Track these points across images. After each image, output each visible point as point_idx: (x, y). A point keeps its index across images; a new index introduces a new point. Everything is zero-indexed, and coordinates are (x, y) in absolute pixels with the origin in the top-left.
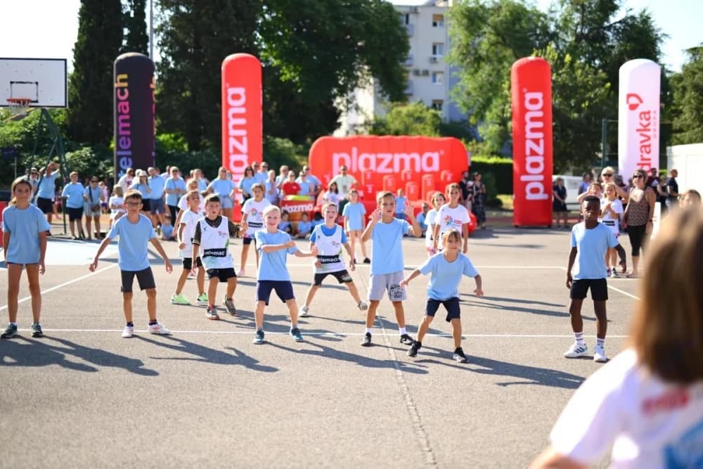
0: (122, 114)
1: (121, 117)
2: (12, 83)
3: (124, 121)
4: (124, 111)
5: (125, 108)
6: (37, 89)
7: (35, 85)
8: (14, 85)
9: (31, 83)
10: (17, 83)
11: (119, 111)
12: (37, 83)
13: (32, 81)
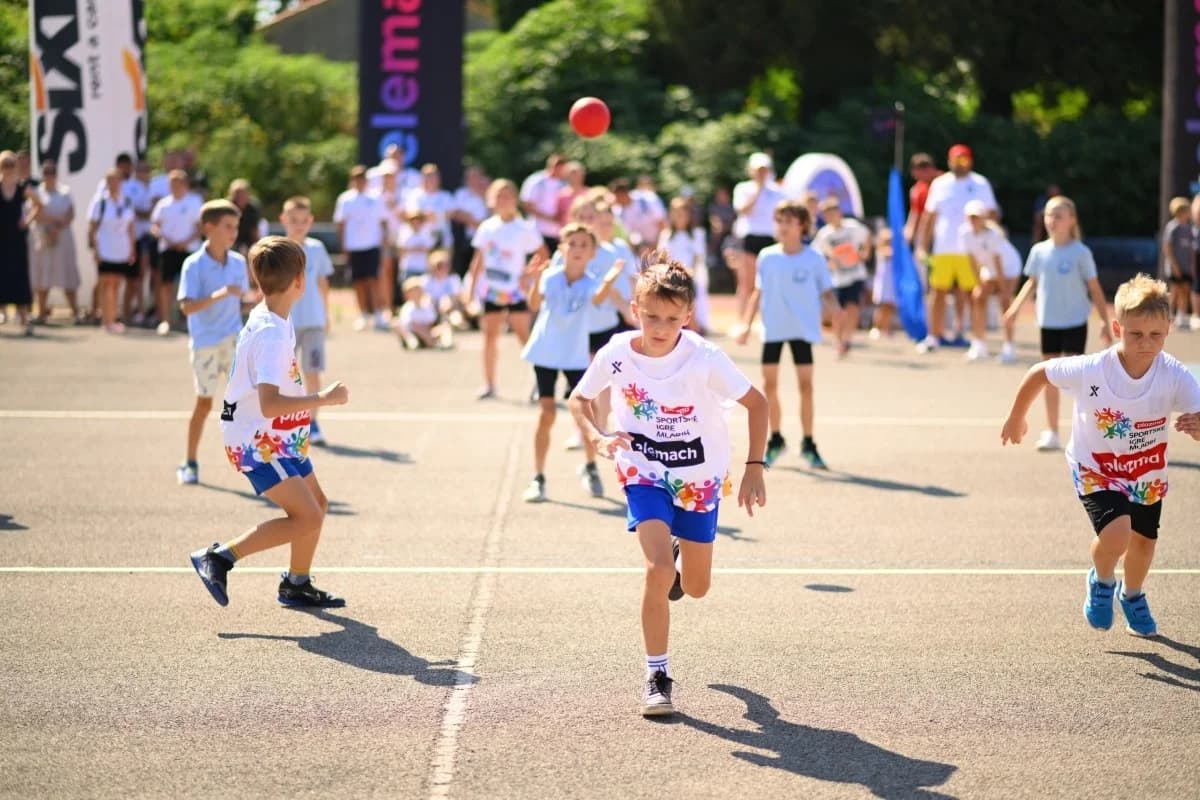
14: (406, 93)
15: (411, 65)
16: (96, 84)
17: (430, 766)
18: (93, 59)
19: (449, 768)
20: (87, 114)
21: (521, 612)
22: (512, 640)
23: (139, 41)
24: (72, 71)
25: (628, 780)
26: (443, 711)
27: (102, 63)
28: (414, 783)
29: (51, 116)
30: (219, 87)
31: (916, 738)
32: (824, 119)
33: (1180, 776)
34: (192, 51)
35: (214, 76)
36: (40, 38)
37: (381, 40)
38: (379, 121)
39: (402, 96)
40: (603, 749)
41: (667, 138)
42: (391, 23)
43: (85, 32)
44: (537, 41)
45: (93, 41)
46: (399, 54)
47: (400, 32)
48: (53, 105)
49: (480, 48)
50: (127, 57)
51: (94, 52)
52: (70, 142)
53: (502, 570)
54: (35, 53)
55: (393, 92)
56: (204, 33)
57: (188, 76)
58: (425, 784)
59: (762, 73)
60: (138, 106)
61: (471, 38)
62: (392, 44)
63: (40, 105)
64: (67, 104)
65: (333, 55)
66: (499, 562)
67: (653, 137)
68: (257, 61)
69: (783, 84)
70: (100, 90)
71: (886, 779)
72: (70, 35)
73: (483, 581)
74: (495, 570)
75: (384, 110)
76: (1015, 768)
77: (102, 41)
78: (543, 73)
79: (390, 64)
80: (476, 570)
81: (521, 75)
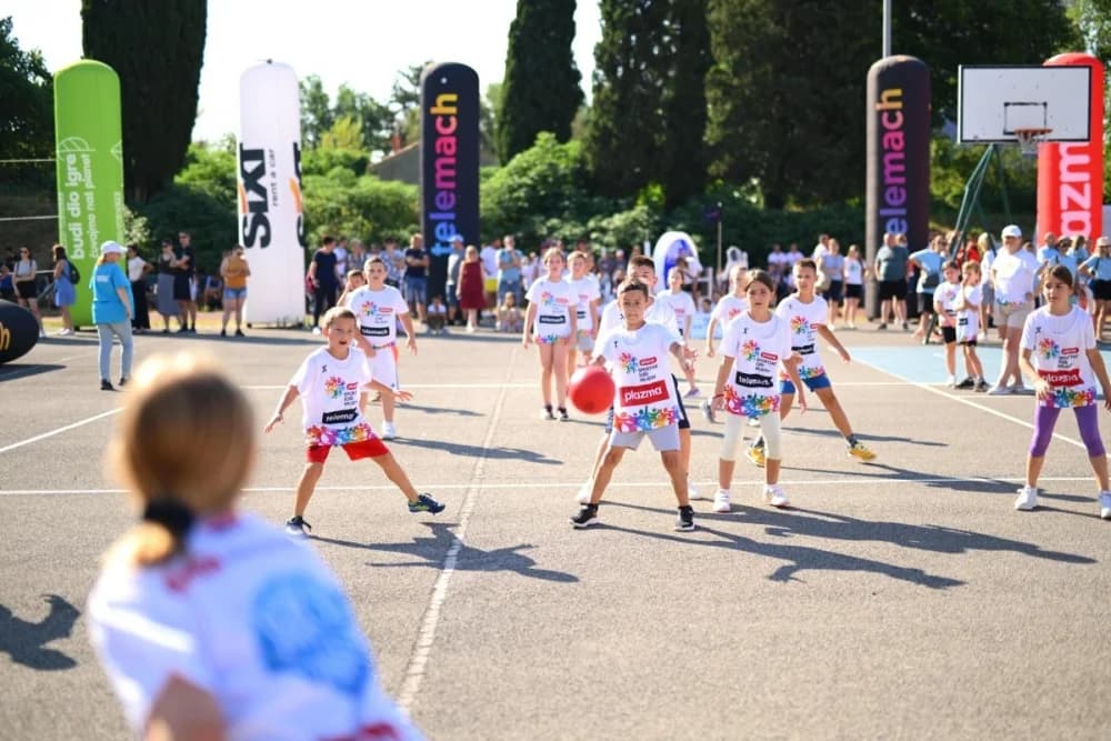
0: (891, 150)
1: (889, 157)
2: (1007, 104)
3: (893, 162)
4: (895, 147)
5: (897, 141)
6: (1045, 114)
7: (1042, 107)
8: (1010, 107)
9: (1036, 104)
10: (1015, 104)
11: (886, 146)
12: (1045, 104)
13: (1037, 101)
14: (449, 200)
15: (452, 185)
16: (275, 199)
17: (419, 632)
18: (273, 185)
19: (431, 635)
20: (270, 215)
21: (491, 516)
22: (483, 536)
23: (298, 174)
24: (262, 191)
25: (546, 641)
26: (433, 590)
27: (278, 187)
28: (408, 645)
29: (250, 216)
30: (345, 198)
31: (732, 605)
32: (678, 211)
33: (901, 632)
34: (332, 179)
35: (344, 193)
36: (244, 173)
37: (435, 171)
38: (433, 216)
39: (447, 202)
40: (532, 618)
41: (592, 224)
42: (440, 162)
43: (268, 169)
44: (523, 171)
45: (273, 174)
46: (445, 179)
47: (445, 167)
48: (252, 210)
49: (488, 176)
50: (292, 182)
51: (274, 181)
52: (261, 231)
53: (484, 486)
54: (241, 181)
55: (441, 200)
56: (338, 170)
57: (329, 192)
58: (414, 648)
59: (645, 186)
60: (299, 210)
61: (483, 170)
62: (441, 173)
63: (244, 211)
64: (259, 210)
65: (409, 181)
66: (482, 480)
67: (584, 223)
68: (368, 184)
69: (656, 191)
70: (278, 202)
71: (712, 637)
72: (260, 171)
73: (470, 495)
74: (478, 486)
75: (438, 211)
76: (795, 628)
77: (278, 175)
78: (524, 189)
79: (440, 184)
80: (466, 486)
81: (512, 190)
